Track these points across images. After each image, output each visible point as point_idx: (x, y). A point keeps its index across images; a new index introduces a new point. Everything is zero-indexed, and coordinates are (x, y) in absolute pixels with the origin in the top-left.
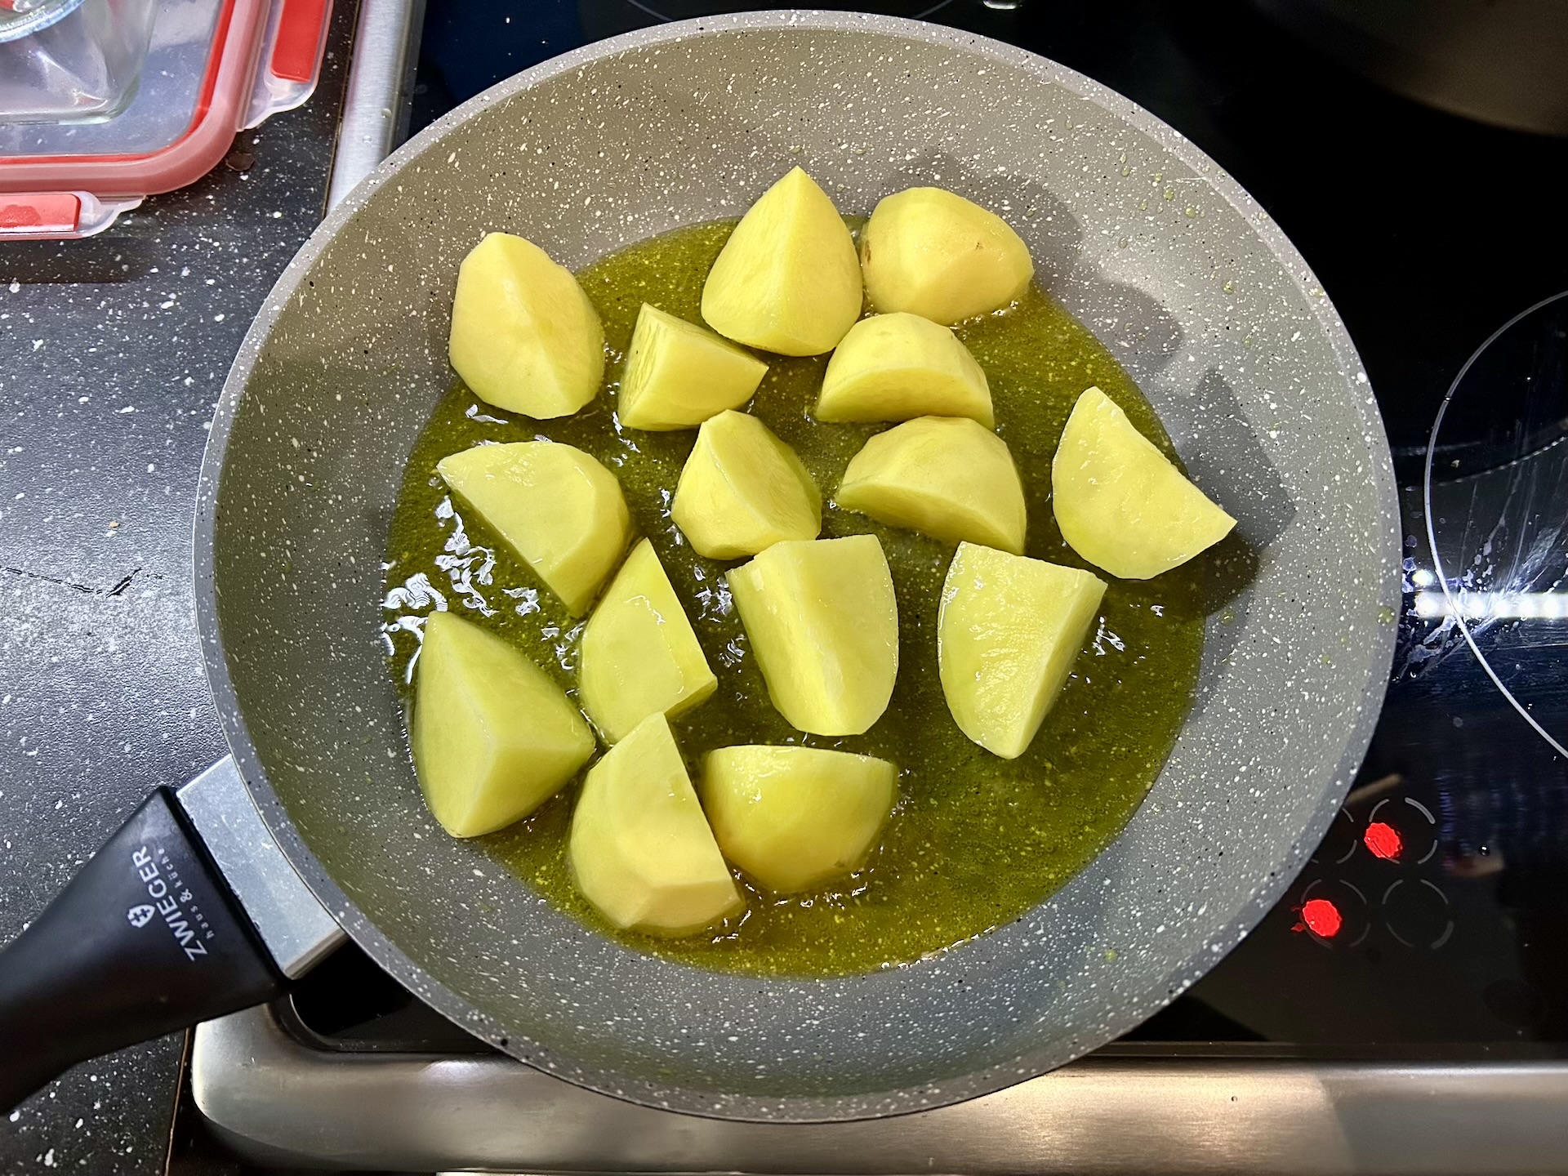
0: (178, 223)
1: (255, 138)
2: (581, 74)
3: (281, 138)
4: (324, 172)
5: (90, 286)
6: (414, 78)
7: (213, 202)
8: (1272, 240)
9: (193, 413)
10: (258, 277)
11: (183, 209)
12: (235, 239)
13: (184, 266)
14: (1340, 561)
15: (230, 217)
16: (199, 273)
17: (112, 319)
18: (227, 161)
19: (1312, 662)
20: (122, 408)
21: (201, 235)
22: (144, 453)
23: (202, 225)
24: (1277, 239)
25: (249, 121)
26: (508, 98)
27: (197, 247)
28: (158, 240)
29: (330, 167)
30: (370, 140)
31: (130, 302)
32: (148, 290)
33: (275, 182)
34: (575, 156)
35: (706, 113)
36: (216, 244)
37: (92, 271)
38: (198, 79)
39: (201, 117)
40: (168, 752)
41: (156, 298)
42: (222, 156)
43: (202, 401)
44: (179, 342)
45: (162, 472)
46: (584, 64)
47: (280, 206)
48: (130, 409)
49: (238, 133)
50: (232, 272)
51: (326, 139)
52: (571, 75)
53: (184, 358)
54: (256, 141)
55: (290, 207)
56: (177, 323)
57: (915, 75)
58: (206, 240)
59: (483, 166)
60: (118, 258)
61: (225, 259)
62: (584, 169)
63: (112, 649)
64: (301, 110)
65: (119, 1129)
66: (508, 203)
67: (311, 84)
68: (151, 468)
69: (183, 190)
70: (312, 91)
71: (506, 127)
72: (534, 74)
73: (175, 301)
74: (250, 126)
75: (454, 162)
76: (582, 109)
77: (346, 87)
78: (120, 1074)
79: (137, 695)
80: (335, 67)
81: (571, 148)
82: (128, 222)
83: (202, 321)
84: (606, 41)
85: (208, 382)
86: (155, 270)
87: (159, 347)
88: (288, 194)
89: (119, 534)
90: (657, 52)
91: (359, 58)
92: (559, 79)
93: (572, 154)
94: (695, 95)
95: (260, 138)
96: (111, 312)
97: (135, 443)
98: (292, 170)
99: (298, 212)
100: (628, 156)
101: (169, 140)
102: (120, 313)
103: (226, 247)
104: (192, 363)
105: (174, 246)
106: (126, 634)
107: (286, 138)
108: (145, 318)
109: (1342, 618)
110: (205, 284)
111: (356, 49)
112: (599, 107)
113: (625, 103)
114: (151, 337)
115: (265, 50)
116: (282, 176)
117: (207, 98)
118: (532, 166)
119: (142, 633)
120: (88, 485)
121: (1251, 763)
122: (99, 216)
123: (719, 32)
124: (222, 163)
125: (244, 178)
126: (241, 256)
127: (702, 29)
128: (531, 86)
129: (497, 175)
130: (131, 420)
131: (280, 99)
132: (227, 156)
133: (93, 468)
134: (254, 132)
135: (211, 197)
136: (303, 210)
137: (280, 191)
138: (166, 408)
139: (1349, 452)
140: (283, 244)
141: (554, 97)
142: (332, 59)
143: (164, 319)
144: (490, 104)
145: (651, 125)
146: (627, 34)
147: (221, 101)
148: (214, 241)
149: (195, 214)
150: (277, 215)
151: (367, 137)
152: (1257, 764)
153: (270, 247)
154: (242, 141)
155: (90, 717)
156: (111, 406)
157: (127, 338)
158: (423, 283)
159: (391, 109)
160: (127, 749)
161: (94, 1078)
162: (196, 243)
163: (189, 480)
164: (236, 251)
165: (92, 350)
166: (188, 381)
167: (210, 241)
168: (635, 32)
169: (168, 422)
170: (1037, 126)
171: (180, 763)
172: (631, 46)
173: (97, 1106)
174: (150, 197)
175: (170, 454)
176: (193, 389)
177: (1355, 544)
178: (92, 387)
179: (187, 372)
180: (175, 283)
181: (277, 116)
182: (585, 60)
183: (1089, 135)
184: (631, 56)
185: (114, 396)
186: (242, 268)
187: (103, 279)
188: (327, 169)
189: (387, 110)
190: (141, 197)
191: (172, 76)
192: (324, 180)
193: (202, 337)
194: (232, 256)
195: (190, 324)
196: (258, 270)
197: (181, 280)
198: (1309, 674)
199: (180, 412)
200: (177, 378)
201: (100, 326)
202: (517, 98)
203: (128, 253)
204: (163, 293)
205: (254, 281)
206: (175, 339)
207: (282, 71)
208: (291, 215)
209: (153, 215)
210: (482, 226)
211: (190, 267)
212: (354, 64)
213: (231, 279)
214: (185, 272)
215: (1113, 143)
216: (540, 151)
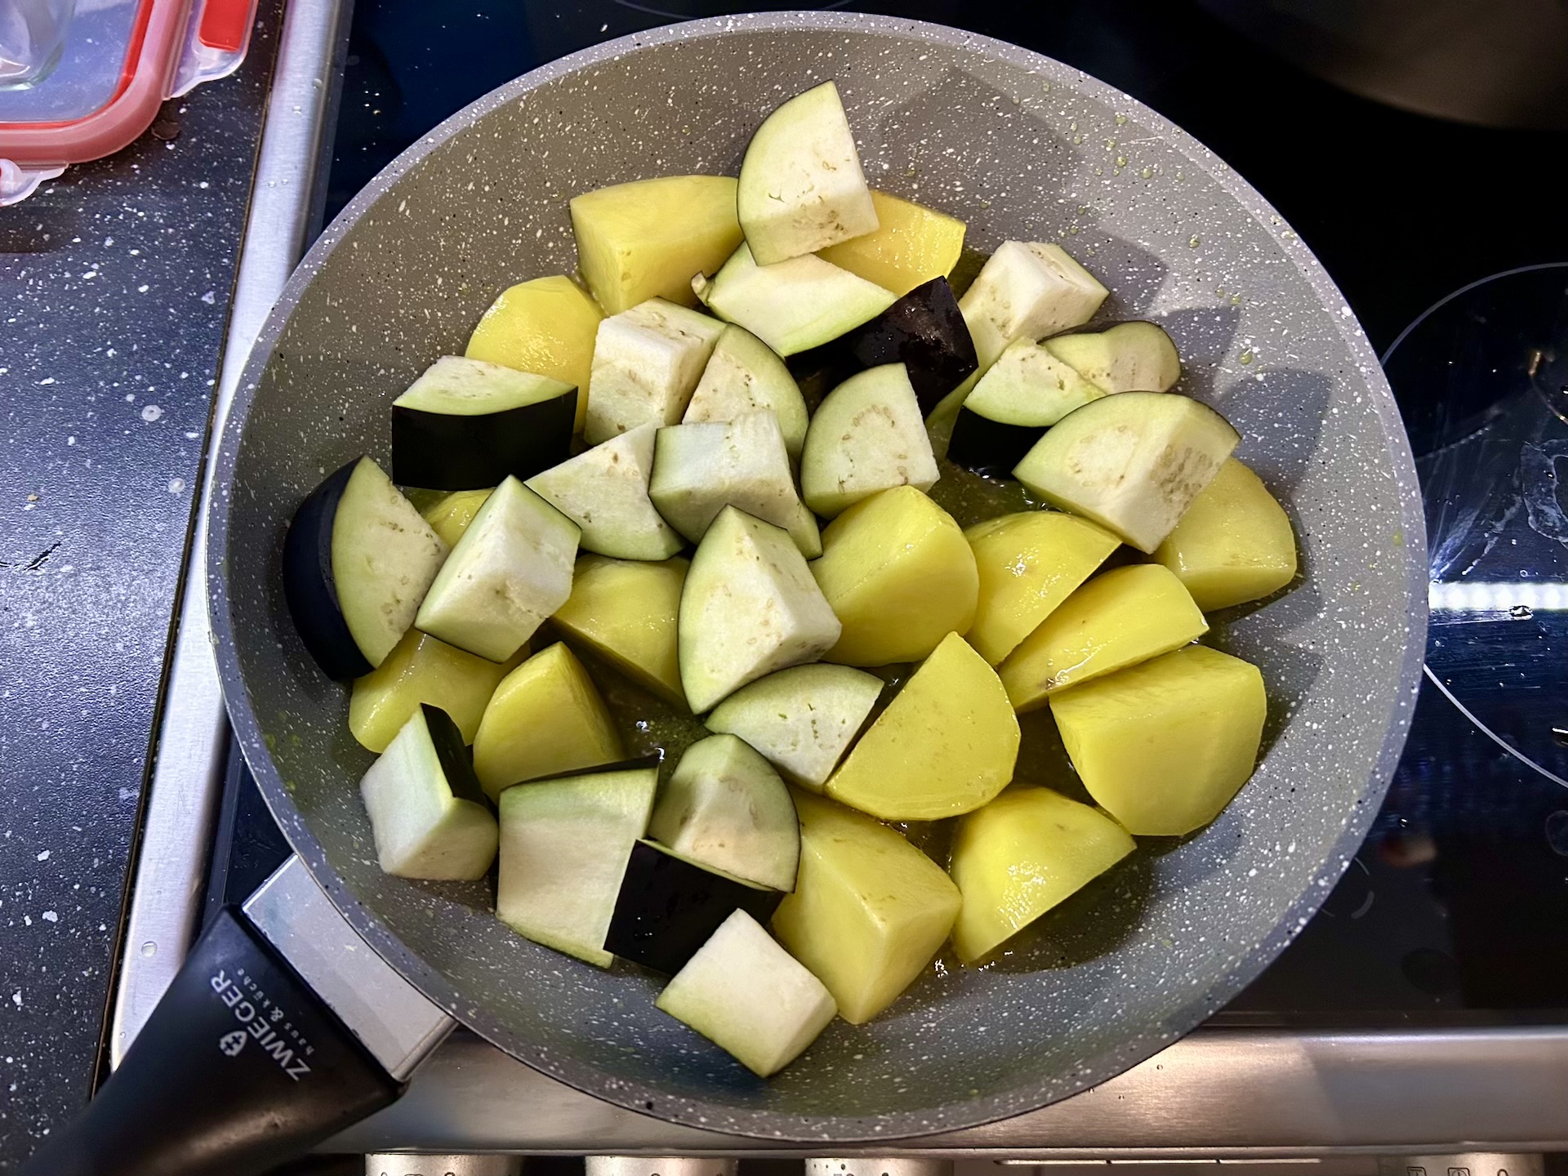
0: (102, 192)
1: (182, 107)
2: (522, 104)
3: (208, 108)
4: (253, 142)
5: (10, 255)
6: (346, 49)
7: (137, 172)
8: (1237, 189)
9: (116, 385)
10: (183, 247)
11: (108, 178)
12: (161, 209)
13: (108, 236)
15: (155, 187)
16: (123, 243)
17: (33, 289)
18: (153, 130)
20: (41, 380)
21: (125, 205)
22: (64, 425)
23: (126, 194)
24: (1241, 187)
25: (175, 90)
26: (452, 138)
27: (121, 217)
28: (80, 210)
29: (259, 137)
30: (300, 110)
31: (51, 272)
32: (69, 259)
33: (202, 152)
34: (522, 189)
35: (648, 130)
36: (141, 214)
37: (13, 239)
38: (123, 46)
39: (126, 84)
40: (87, 729)
41: (78, 268)
42: (149, 124)
43: (125, 373)
44: (101, 314)
45: (83, 445)
46: (525, 94)
47: (206, 176)
48: (50, 381)
49: (165, 102)
50: (157, 243)
51: (254, 109)
52: (512, 105)
53: (107, 329)
54: (183, 111)
55: (217, 177)
56: (99, 294)
57: (856, 66)
58: (130, 210)
59: (434, 211)
60: (40, 227)
61: (150, 229)
62: (532, 202)
63: (30, 624)
64: (230, 79)
65: (35, 1111)
66: (461, 246)
67: (241, 53)
68: (71, 440)
69: (107, 159)
70: (241, 60)
71: (453, 167)
72: (475, 110)
73: (98, 273)
74: (177, 95)
75: (405, 210)
76: (526, 140)
77: (276, 57)
78: (37, 1055)
79: (56, 670)
80: (265, 36)
81: (518, 181)
82: (51, 191)
83: (125, 292)
84: (543, 67)
85: (132, 353)
86: (77, 240)
87: (80, 318)
88: (215, 164)
89: (38, 508)
90: (597, 73)
91: (289, 27)
92: (502, 110)
93: (519, 187)
94: (636, 113)
95: (187, 108)
96: (31, 282)
97: (55, 415)
98: (219, 139)
99: (226, 184)
100: (574, 183)
101: (93, 107)
102: (40, 283)
103: (150, 217)
104: (113, 334)
105: (98, 216)
106: (44, 609)
107: (215, 107)
108: (66, 288)
110: (129, 254)
111: (287, 17)
112: (542, 136)
113: (567, 129)
114: (72, 308)
115: (192, 19)
116: (209, 146)
117: (132, 66)
118: (480, 204)
119: (60, 608)
120: (6, 458)
122: (20, 184)
123: (656, 46)
124: (148, 131)
125: (171, 147)
126: (167, 226)
127: (639, 44)
128: (474, 122)
129: (447, 218)
130: (52, 392)
131: (208, 68)
132: (153, 125)
133: (11, 441)
134: (181, 101)
135: (135, 166)
136: (231, 180)
137: (207, 160)
138: (88, 380)
140: (210, 215)
141: (497, 131)
142: (262, 29)
143: (87, 289)
144: (436, 146)
145: (595, 149)
146: (564, 58)
147: (146, 69)
148: (139, 211)
149: (119, 183)
150: (204, 185)
151: (298, 107)
153: (196, 217)
154: (168, 109)
155: (7, 694)
156: (31, 377)
157: (48, 309)
158: (387, 340)
159: (322, 80)
160: (45, 726)
161: (10, 1060)
162: (120, 213)
163: (110, 453)
164: (161, 221)
165: (11, 320)
166: (110, 353)
167: (135, 211)
168: (572, 55)
169: (89, 394)
171: (100, 740)
172: (570, 70)
173: (13, 1088)
174: (74, 165)
175: (92, 427)
176: (114, 361)
178: (11, 359)
179: (109, 343)
180: (98, 253)
181: (204, 86)
182: (525, 90)
184: (571, 80)
185: (34, 368)
186: (167, 238)
187: (24, 249)
188: (256, 140)
189: (318, 81)
190: (64, 165)
191: (97, 43)
192: (253, 150)
193: (125, 309)
194: (157, 227)
195: (113, 295)
196: (184, 241)
197: (103, 249)
199: (102, 384)
200: (99, 349)
201: (20, 297)
202: (461, 136)
203: (49, 222)
204: (85, 263)
205: (180, 252)
206: (97, 310)
207: (210, 40)
208: (218, 185)
209: (75, 183)
210: (438, 273)
211: (114, 237)
212: (285, 33)
213: (155, 250)
214: (109, 242)
216: (487, 188)
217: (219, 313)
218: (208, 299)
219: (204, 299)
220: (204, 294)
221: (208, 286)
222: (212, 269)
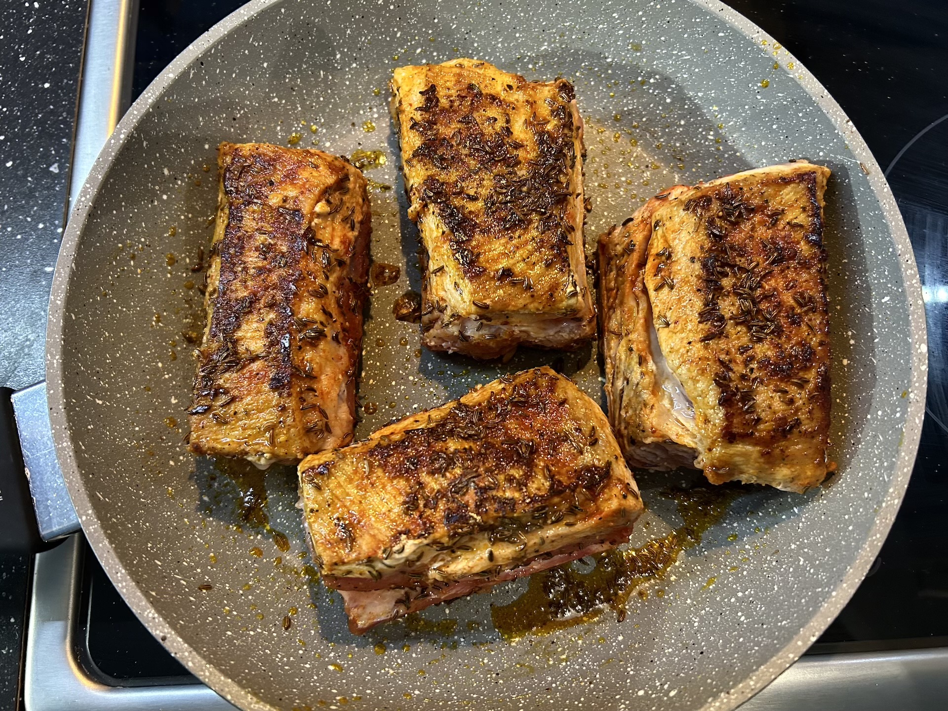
4: (80, 52)
8: (893, 224)
14: (860, 474)
19: (814, 538)
24: (897, 224)
33: (44, 61)
55: (55, 79)
88: (54, 69)
109: (847, 517)
116: (48, 56)
121: (747, 593)
136: (65, 81)
137: (47, 67)
139: (895, 398)
150: (47, 85)
152: (750, 595)
170: (750, 85)
177: (876, 467)
183: (785, 103)
198: (809, 546)
208: (56, 85)
215: (800, 115)
217: (62, 179)
218: (54, 169)
219: (51, 169)
220: (51, 166)
221: (53, 160)
222: (56, 147)
